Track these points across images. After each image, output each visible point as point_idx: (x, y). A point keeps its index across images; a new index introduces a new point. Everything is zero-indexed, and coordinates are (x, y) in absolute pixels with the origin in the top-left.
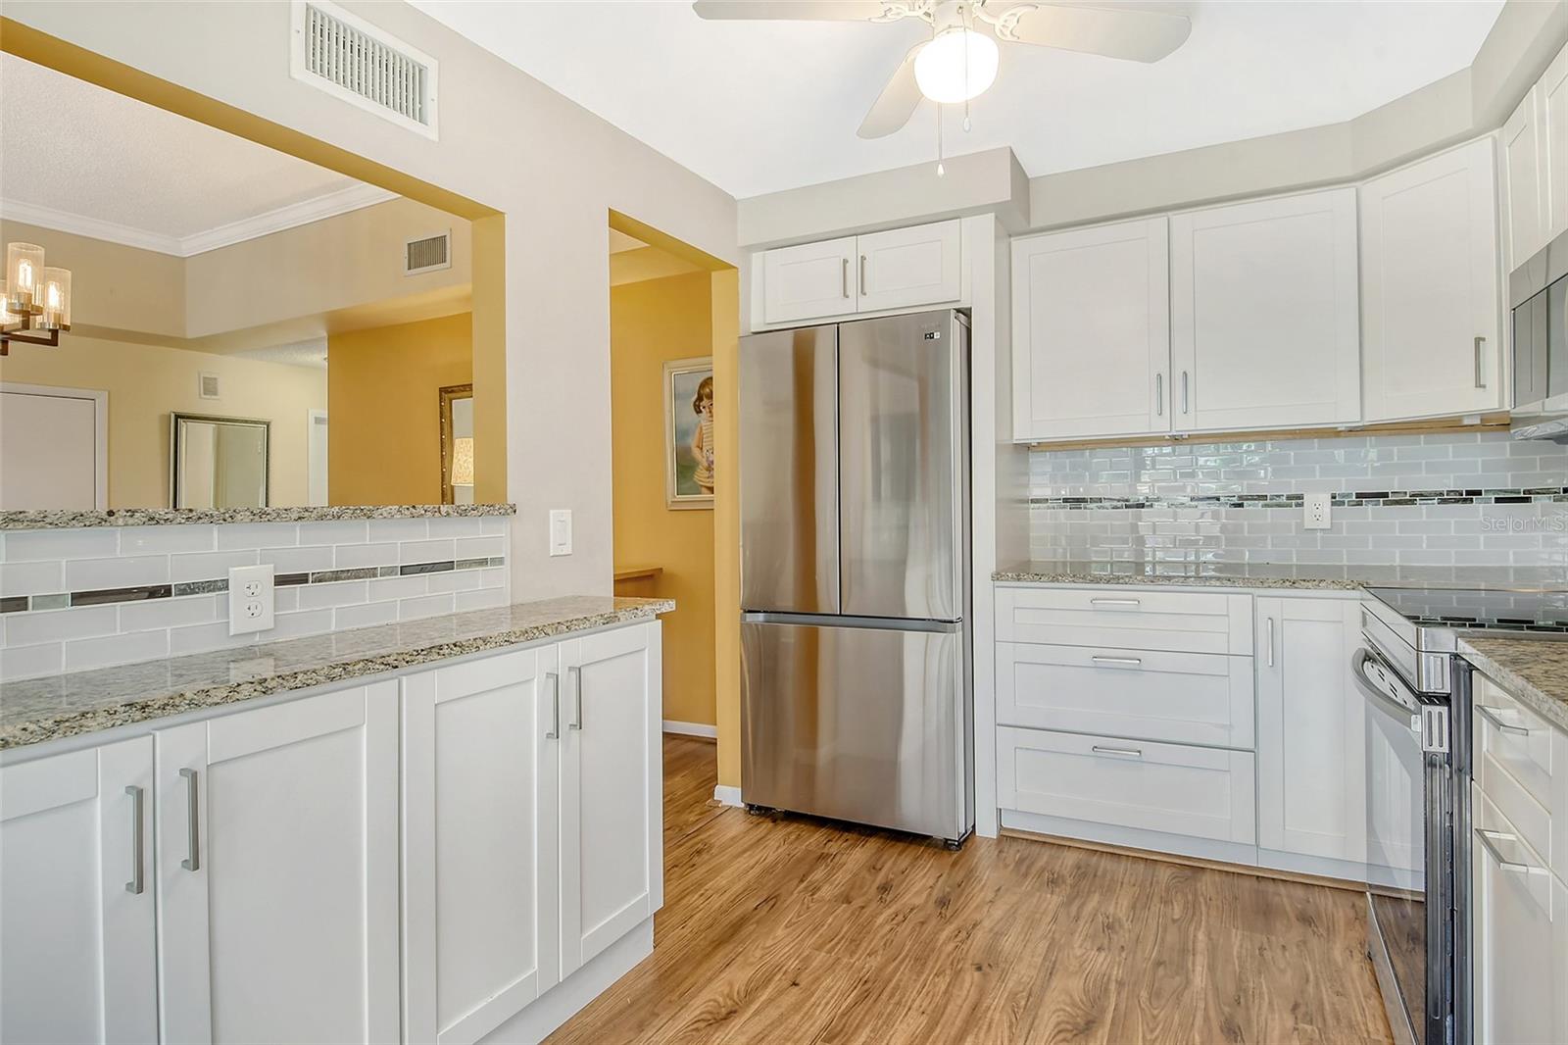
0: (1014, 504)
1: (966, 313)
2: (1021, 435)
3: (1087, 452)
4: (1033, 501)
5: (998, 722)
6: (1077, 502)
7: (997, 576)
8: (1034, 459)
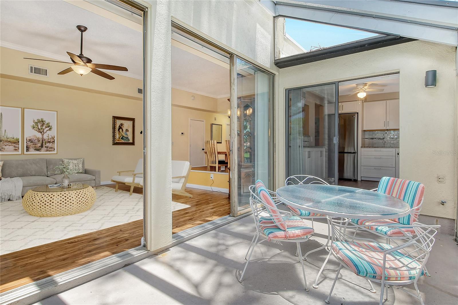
0: (363, 139)
1: (358, 113)
2: (364, 129)
3: (374, 132)
4: (366, 138)
5: (362, 165)
6: (372, 139)
7: (361, 147)
8: (366, 132)
